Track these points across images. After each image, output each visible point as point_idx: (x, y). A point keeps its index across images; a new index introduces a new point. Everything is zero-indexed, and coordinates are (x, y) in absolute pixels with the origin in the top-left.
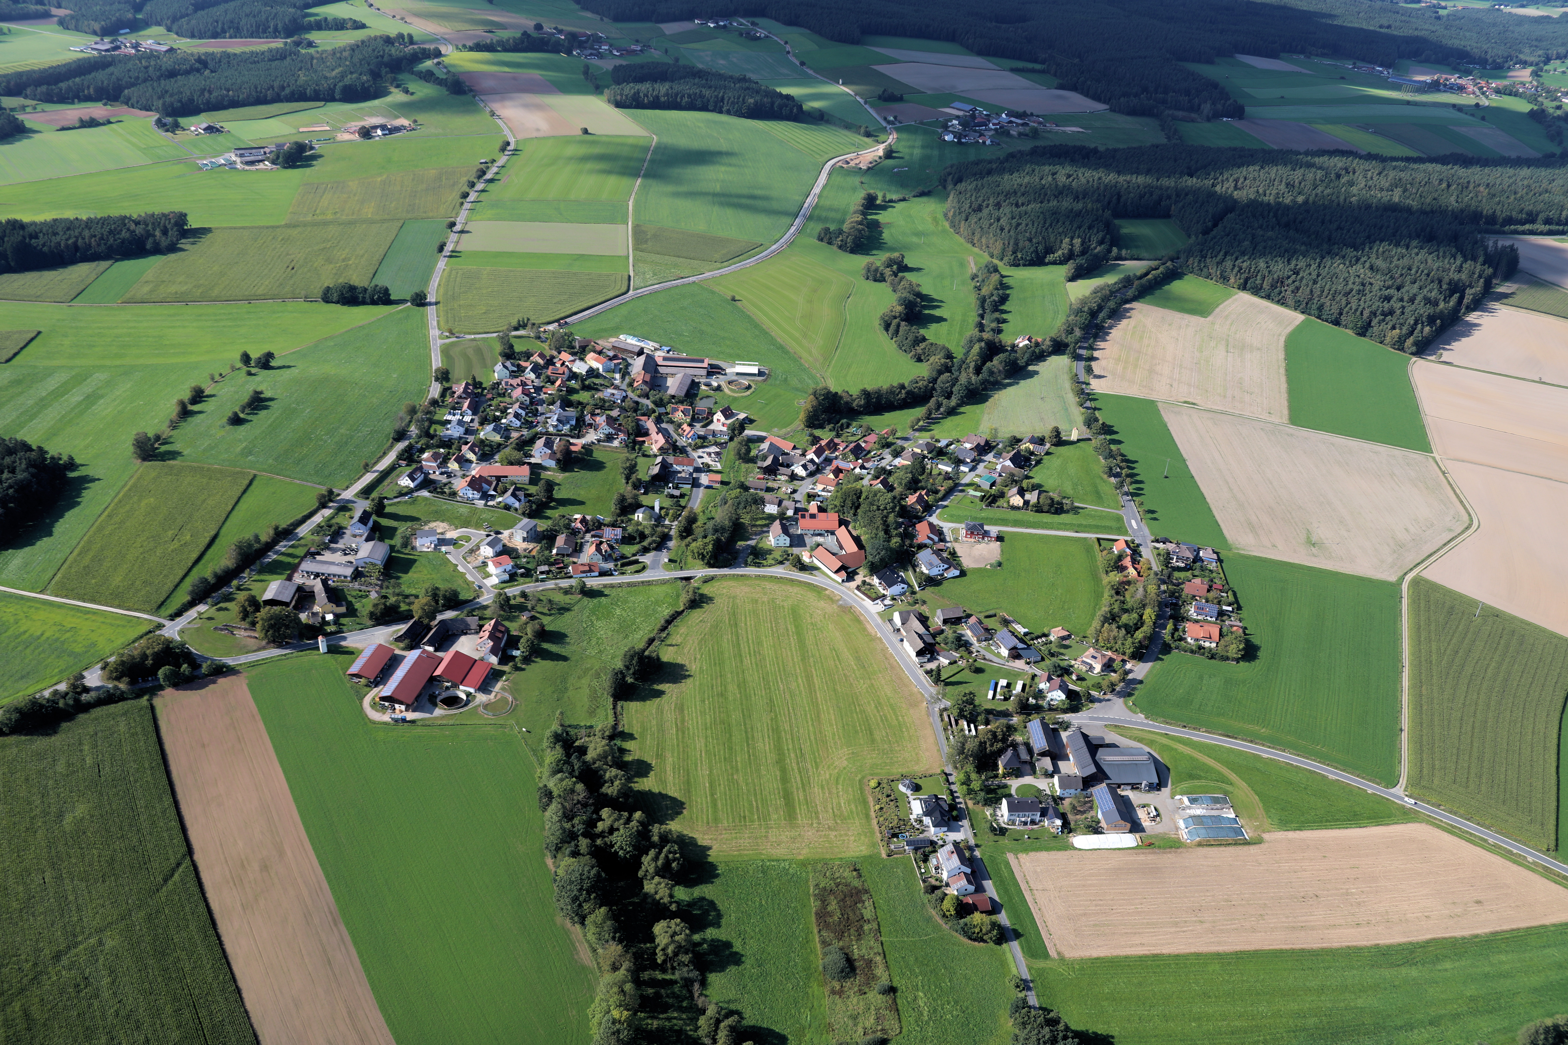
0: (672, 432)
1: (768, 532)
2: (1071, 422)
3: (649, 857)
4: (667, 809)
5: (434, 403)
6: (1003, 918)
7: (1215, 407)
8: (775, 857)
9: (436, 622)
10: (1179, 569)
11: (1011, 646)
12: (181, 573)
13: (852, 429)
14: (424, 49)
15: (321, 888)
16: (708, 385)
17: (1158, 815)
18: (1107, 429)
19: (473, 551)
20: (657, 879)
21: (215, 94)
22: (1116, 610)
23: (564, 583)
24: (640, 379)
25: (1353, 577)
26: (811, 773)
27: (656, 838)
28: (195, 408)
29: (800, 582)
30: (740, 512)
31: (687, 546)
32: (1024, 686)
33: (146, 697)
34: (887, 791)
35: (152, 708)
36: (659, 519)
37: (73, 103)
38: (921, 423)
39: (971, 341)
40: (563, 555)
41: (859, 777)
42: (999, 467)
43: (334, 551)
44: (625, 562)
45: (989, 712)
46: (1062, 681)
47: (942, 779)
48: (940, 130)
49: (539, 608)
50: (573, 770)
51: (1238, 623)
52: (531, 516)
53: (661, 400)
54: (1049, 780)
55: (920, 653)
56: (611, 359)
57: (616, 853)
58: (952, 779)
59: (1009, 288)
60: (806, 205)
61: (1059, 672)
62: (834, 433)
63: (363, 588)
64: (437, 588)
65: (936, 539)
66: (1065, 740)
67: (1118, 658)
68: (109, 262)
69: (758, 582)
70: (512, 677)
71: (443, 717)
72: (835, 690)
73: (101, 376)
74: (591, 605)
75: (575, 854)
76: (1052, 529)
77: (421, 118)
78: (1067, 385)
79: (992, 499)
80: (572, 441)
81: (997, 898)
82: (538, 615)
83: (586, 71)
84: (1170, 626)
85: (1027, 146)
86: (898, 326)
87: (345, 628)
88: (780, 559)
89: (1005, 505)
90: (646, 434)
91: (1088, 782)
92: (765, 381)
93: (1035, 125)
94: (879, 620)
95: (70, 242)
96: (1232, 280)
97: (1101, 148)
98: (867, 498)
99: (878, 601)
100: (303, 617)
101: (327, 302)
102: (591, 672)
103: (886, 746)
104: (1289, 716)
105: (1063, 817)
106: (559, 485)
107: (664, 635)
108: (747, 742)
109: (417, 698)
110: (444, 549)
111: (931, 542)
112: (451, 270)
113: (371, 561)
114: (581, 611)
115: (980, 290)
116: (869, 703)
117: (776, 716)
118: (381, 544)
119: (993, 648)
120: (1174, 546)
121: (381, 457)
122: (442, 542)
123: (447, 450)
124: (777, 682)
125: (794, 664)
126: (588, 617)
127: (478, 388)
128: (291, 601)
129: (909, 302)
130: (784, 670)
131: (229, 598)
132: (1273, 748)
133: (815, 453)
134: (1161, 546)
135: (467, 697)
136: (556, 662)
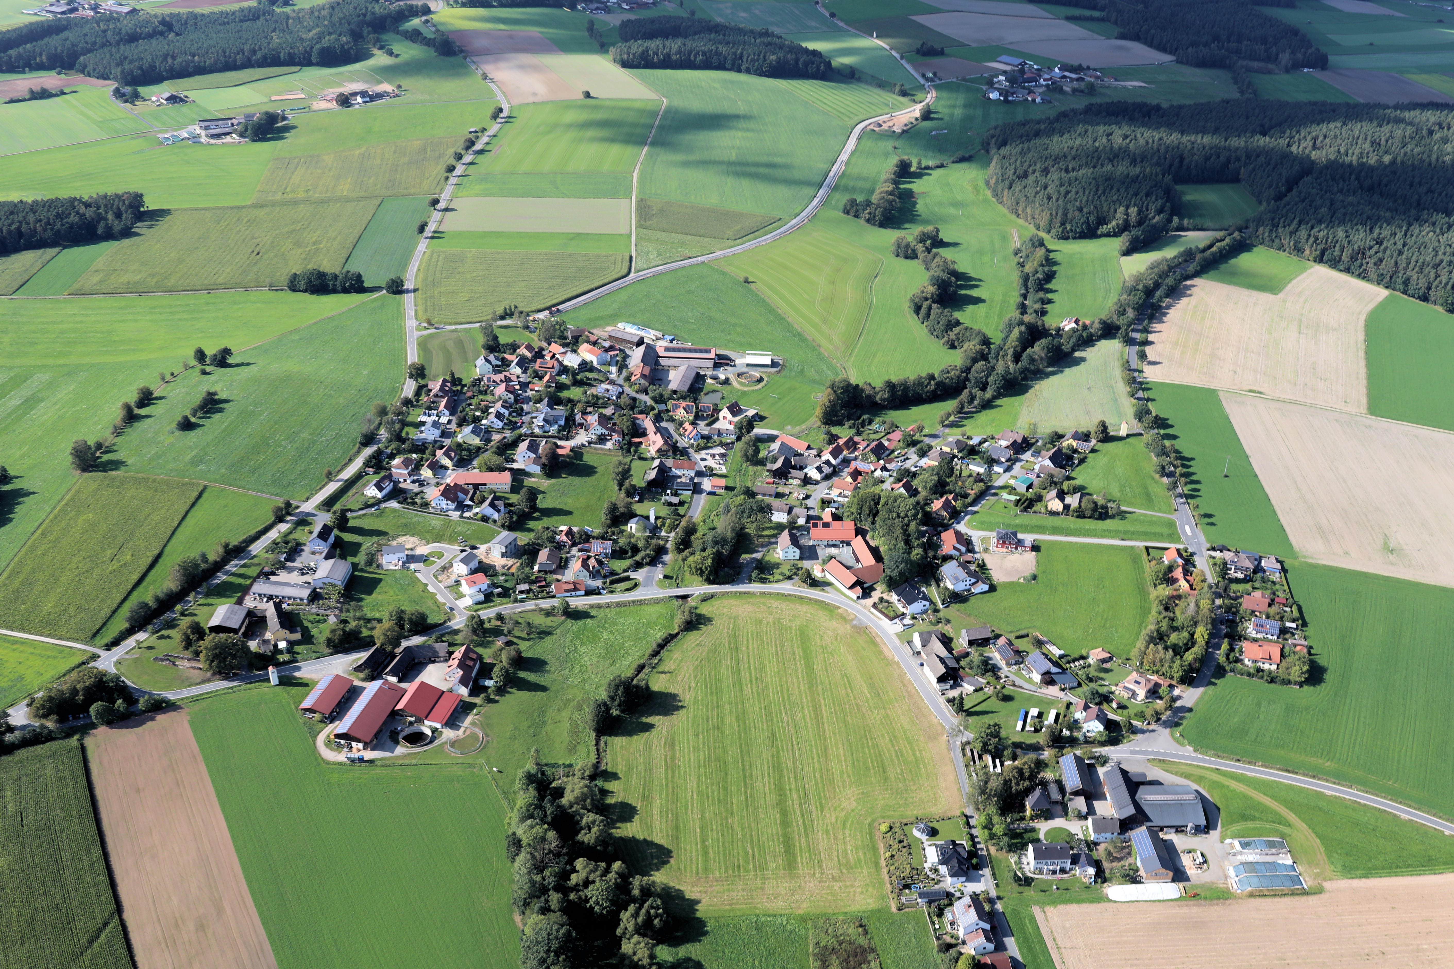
0: (672, 432)
1: (776, 543)
2: (1121, 415)
3: (628, 913)
4: (652, 858)
5: (407, 402)
7: (1284, 396)
8: (771, 912)
9: (400, 650)
10: (1237, 581)
11: (1044, 670)
12: (119, 598)
13: (875, 426)
14: (411, 6)
15: (262, 950)
16: (715, 378)
17: (1205, 862)
18: (1161, 423)
19: (445, 568)
20: (636, 938)
21: (179, 60)
22: (1164, 628)
23: (546, 604)
24: (638, 372)
25: (1435, 587)
26: (814, 816)
27: (636, 892)
28: (143, 412)
29: (810, 599)
30: (744, 521)
31: (684, 560)
32: (1058, 715)
33: (76, 737)
34: (899, 836)
35: (83, 749)
36: (655, 530)
37: (23, 72)
38: (952, 418)
39: (1010, 325)
40: (546, 572)
41: (869, 819)
42: (1037, 467)
43: (290, 570)
44: (615, 579)
45: (1017, 745)
46: (1100, 710)
47: (962, 821)
48: (984, 88)
49: (517, 633)
50: (545, 816)
51: (1303, 642)
52: (511, 528)
53: (661, 395)
54: (1083, 822)
55: (941, 680)
56: (607, 350)
57: (592, 908)
58: (972, 822)
59: (1056, 263)
60: (831, 174)
61: (1097, 700)
62: (854, 431)
63: (321, 611)
64: (402, 611)
65: (963, 549)
66: (1102, 777)
67: (1164, 683)
68: (56, 250)
69: (762, 600)
70: (483, 710)
71: (405, 756)
72: (845, 722)
73: (43, 377)
74: (575, 628)
75: (545, 910)
76: (1094, 536)
77: (406, 82)
78: (1117, 373)
79: (1027, 504)
80: (559, 443)
81: (1019, 958)
82: (515, 640)
83: (591, 28)
84: (1225, 646)
85: (1080, 103)
86: (930, 308)
87: (299, 657)
88: (788, 573)
89: (1043, 510)
90: (644, 434)
91: (1126, 825)
92: (778, 372)
93: (1092, 80)
94: (897, 642)
95: (13, 227)
96: (1307, 252)
97: (1165, 105)
98: (886, 504)
99: (897, 620)
100: (253, 645)
101: (294, 291)
102: (572, 704)
103: (900, 785)
104: (1357, 747)
105: (1097, 865)
106: (544, 492)
107: (655, 661)
108: (745, 781)
109: (377, 735)
110: (413, 566)
111: (957, 553)
112: (432, 253)
113: (331, 581)
114: (564, 635)
115: (1023, 266)
116: (883, 735)
117: (778, 752)
118: (343, 562)
119: (1024, 672)
120: (1232, 554)
121: (346, 465)
122: (411, 559)
123: (420, 455)
124: (781, 713)
125: (800, 692)
126: (571, 641)
127: (457, 385)
128: (240, 627)
129: (943, 281)
130: (789, 699)
131: (171, 625)
132: (1338, 784)
133: (831, 453)
134: (1217, 554)
135: (433, 732)
136: (533, 693)
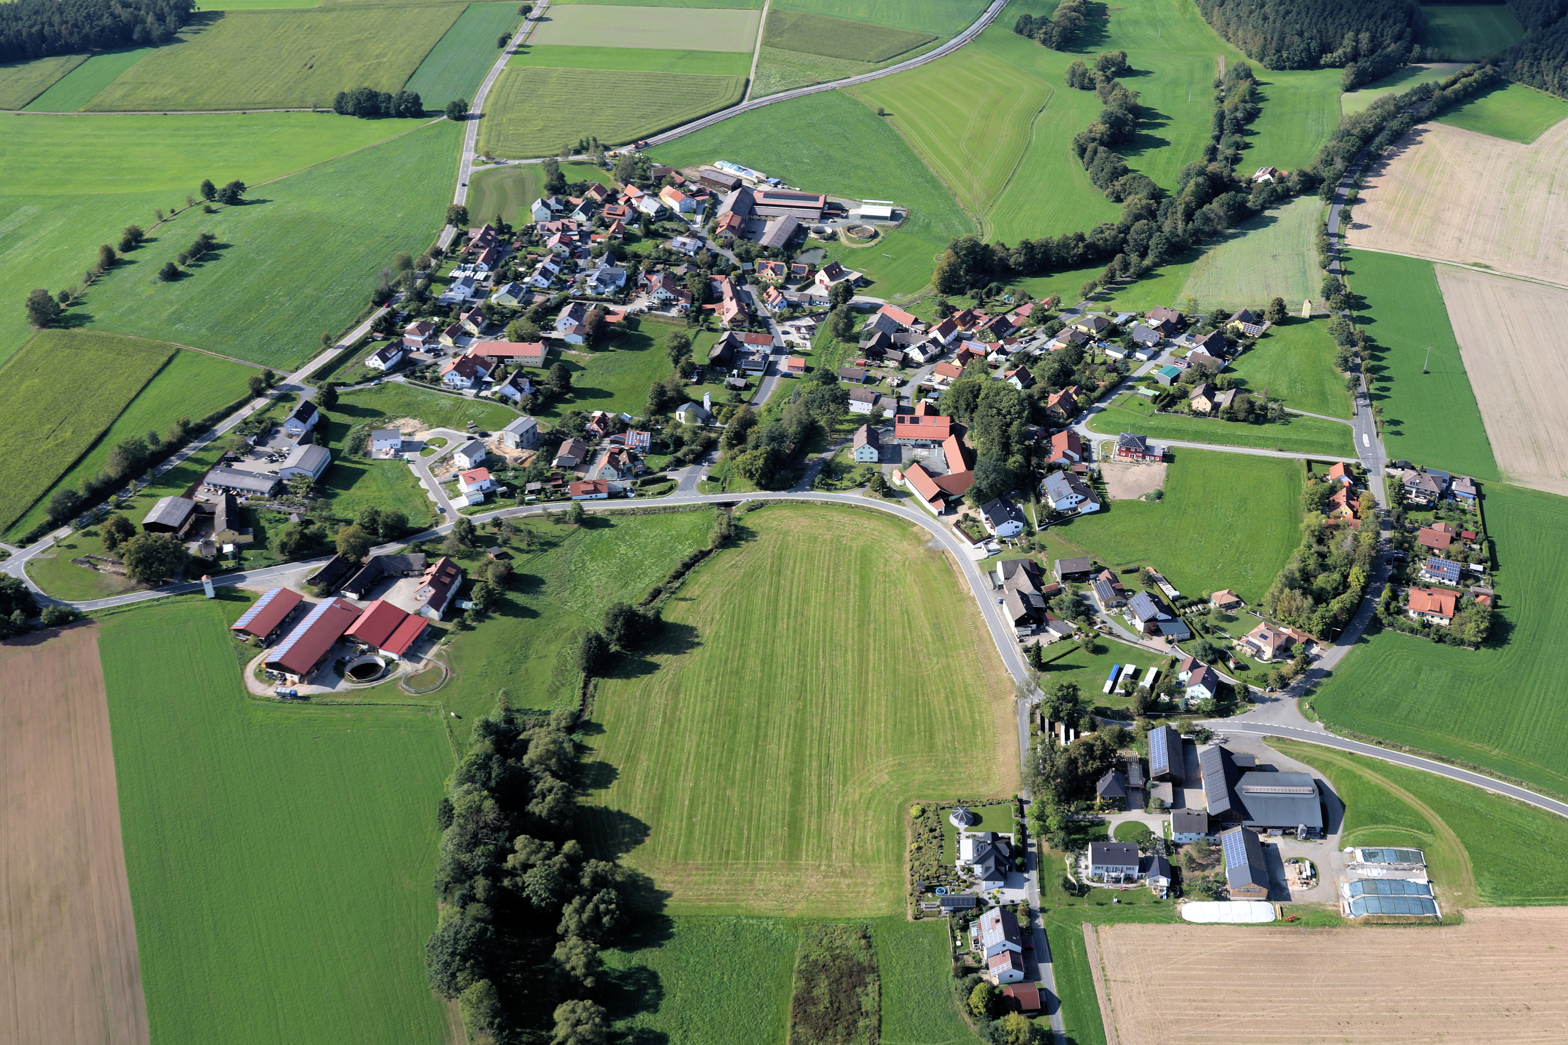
0: (754, 297)
1: (852, 440)
2: (1307, 290)
3: (572, 908)
4: (624, 836)
5: (437, 253)
6: (1057, 1022)
7: (1517, 272)
8: (756, 913)
9: (366, 560)
10: (1418, 508)
11: (1149, 616)
12: (47, 483)
13: (1003, 297)
16: (819, 232)
17: (1314, 875)
18: (1354, 302)
19: (445, 460)
20: (576, 939)
22: (1311, 567)
24: (724, 223)
26: (834, 792)
27: (586, 881)
28: (127, 256)
29: (881, 513)
30: (815, 412)
31: (733, 458)
32: (1158, 675)
34: (932, 823)
36: (709, 419)
39: (1188, 175)
40: (565, 468)
41: (901, 799)
42: (1189, 354)
43: (258, 456)
44: (648, 480)
45: (1100, 712)
46: (1211, 670)
47: (1014, 808)
49: (515, 542)
50: (489, 779)
51: (1490, 591)
52: (534, 411)
53: (748, 252)
54: (1164, 817)
55: (1021, 622)
56: (694, 195)
57: (529, 899)
58: (1026, 809)
59: (1263, 99)
61: (1210, 658)
62: (976, 302)
63: (284, 508)
64: (377, 513)
65: (1076, 457)
66: (1200, 758)
67: (1300, 637)
68: (84, 57)
69: (823, 512)
70: (454, 639)
71: (348, 693)
72: (895, 671)
73: (30, 210)
74: (588, 540)
75: (467, 899)
76: (1246, 445)
78: (1312, 238)
79: (1168, 401)
80: (612, 307)
81: (1054, 991)
82: (511, 552)
84: (1386, 593)
86: (1095, 152)
87: (246, 564)
88: (859, 480)
89: (1186, 410)
90: (720, 299)
91: (1218, 823)
92: (900, 226)
94: (977, 572)
95: (35, 29)
98: (987, 395)
99: (981, 544)
101: (341, 113)
102: (565, 635)
103: (948, 756)
104: (1538, 730)
105: (1174, 874)
106: (583, 369)
107: (676, 584)
108: (756, 742)
109: (318, 665)
110: (407, 455)
111: (1067, 462)
112: (511, 72)
113: (301, 471)
114: (572, 548)
115: (1222, 102)
116: (938, 691)
117: (805, 706)
118: (320, 448)
119: (1126, 617)
120: (1414, 473)
121: (352, 328)
122: (408, 446)
123: (442, 319)
124: (818, 657)
125: (847, 631)
126: (580, 556)
127: (504, 233)
128: (182, 525)
129: (1117, 117)
130: (831, 639)
131: (99, 519)
132: (1505, 779)
133: (939, 329)
134: (1397, 472)
135: (387, 664)
136: (520, 619)
